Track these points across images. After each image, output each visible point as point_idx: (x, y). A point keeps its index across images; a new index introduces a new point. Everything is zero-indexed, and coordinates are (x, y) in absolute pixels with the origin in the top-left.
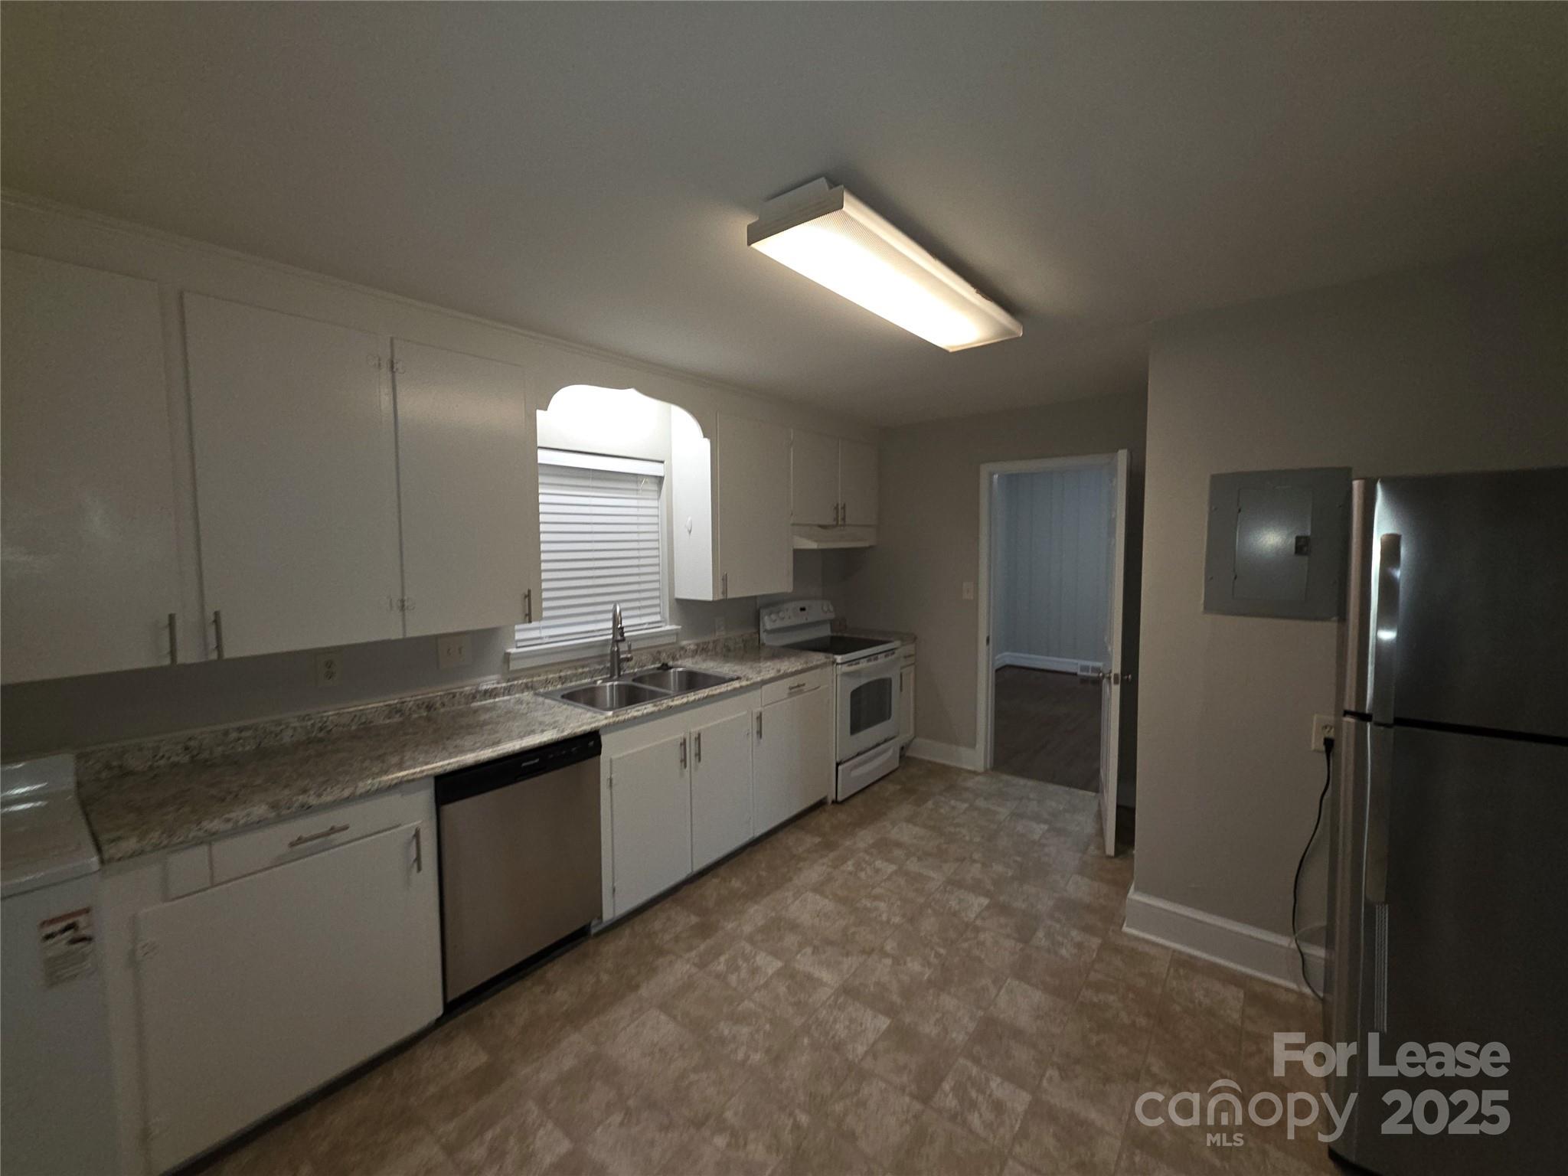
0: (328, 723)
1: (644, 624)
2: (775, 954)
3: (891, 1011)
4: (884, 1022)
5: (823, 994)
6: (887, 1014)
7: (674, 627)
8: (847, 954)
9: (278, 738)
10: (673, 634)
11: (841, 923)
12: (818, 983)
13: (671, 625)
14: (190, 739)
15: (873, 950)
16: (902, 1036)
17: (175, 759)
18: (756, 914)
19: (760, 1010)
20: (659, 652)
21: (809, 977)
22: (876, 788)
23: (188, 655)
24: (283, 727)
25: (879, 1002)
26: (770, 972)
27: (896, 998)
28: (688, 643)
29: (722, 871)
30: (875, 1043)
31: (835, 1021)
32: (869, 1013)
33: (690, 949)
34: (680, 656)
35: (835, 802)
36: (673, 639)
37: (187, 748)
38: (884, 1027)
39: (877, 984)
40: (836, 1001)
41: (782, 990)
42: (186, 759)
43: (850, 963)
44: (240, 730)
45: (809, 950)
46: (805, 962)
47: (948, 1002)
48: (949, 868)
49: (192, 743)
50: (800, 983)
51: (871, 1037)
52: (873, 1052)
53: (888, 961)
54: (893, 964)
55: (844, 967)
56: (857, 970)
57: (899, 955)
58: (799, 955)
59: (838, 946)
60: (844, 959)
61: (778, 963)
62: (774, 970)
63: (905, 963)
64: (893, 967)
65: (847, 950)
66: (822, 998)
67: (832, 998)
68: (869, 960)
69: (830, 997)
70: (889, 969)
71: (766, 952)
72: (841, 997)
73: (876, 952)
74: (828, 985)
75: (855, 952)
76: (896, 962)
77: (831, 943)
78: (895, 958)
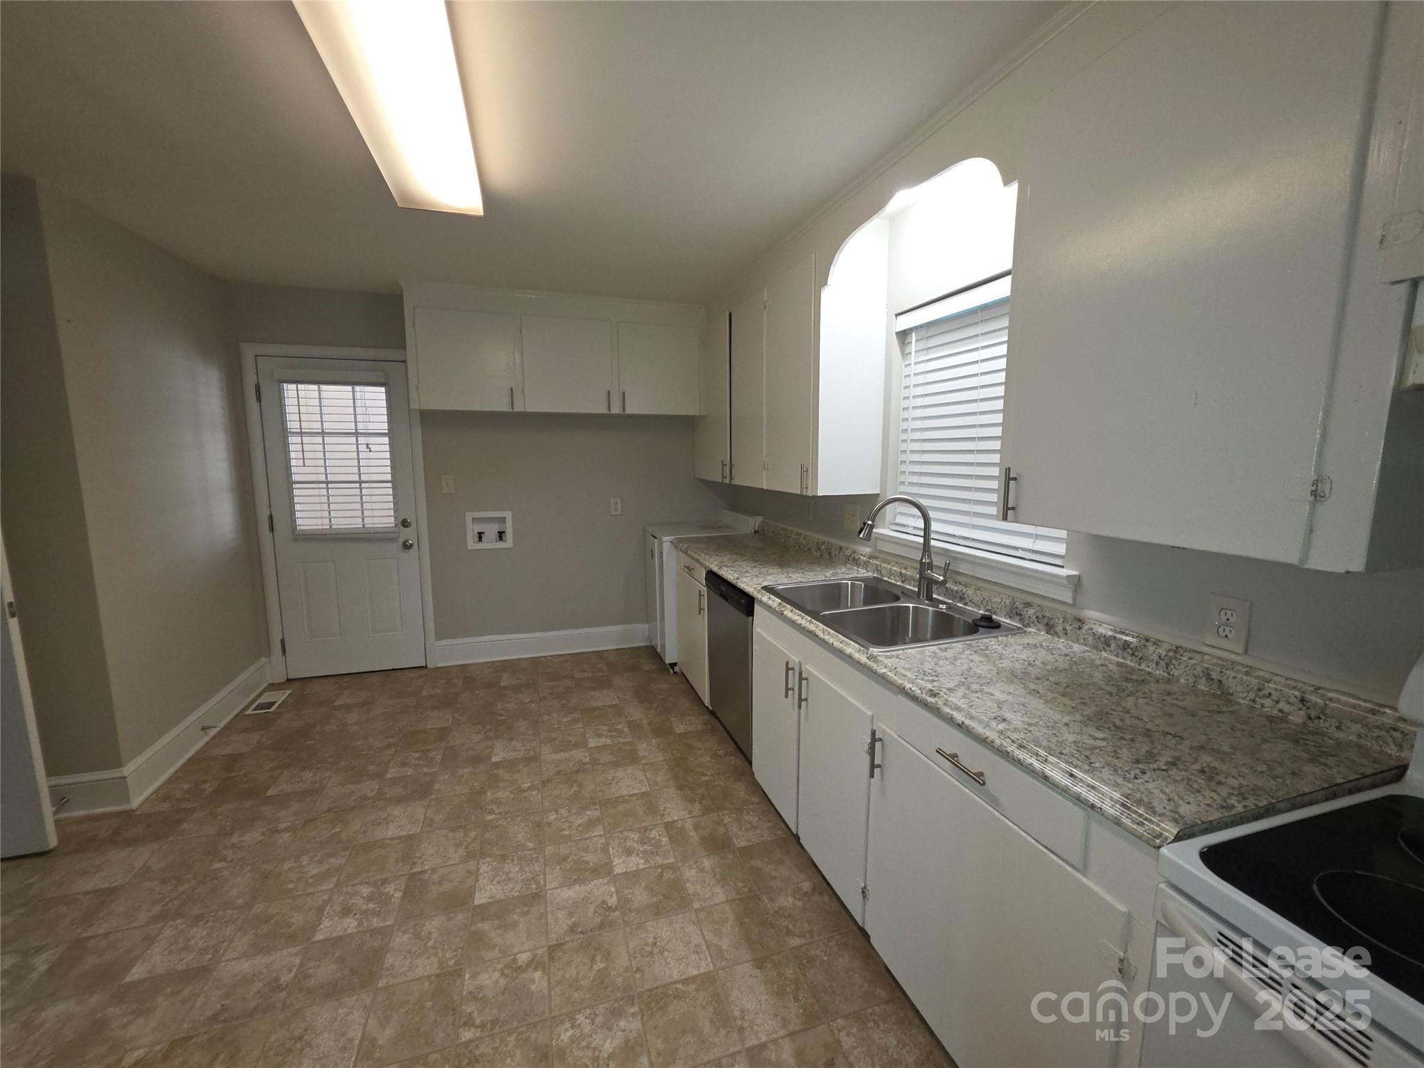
2: (633, 874)
3: (482, 912)
4: (480, 898)
5: (553, 878)
6: (483, 907)
8: (572, 929)
11: (621, 961)
12: (568, 883)
15: (552, 959)
16: (458, 900)
19: (587, 836)
21: (581, 881)
25: (499, 911)
26: (617, 861)
27: (485, 926)
28: (1103, 620)
30: (477, 880)
31: (522, 869)
32: (499, 896)
33: (697, 827)
38: (477, 895)
39: (514, 925)
40: (538, 883)
41: (589, 858)
43: (559, 924)
45: (613, 901)
46: (601, 889)
47: (427, 966)
50: (580, 873)
51: (483, 881)
52: (475, 874)
53: (523, 958)
54: (515, 961)
55: (561, 915)
56: (547, 923)
57: (516, 977)
58: (613, 889)
59: (591, 931)
60: (570, 923)
61: (619, 870)
62: (614, 863)
63: (502, 973)
64: (512, 957)
65: (577, 933)
66: (549, 877)
67: (542, 882)
68: (544, 943)
69: (545, 882)
70: (515, 951)
71: (642, 869)
72: (536, 889)
73: (546, 958)
74: (557, 888)
75: (567, 939)
76: (514, 966)
77: (602, 926)
78: (519, 969)
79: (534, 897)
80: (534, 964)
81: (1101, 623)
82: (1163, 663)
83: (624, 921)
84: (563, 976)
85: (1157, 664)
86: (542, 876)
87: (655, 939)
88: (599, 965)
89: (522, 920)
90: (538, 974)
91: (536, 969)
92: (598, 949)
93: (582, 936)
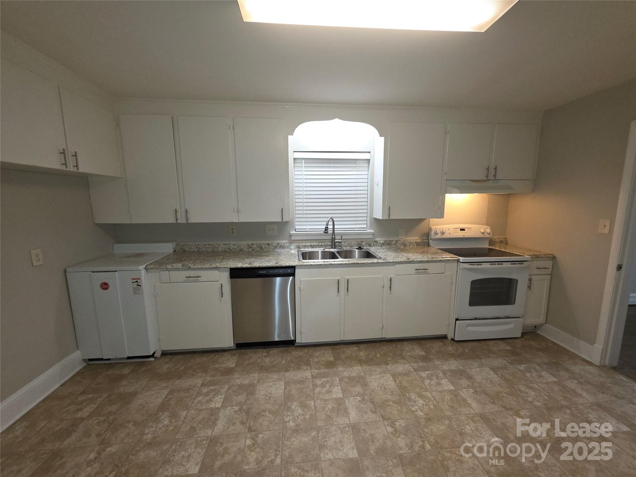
0: (230, 247)
1: (356, 228)
2: (344, 391)
3: (363, 452)
4: (354, 455)
6: (359, 452)
7: (372, 231)
8: (374, 412)
9: (218, 249)
10: (371, 234)
11: (388, 397)
12: (346, 414)
13: (370, 230)
14: (198, 245)
16: (353, 467)
17: (194, 250)
18: (356, 370)
19: (313, 408)
20: (362, 242)
22: (490, 343)
23: (182, 220)
24: (219, 246)
25: (363, 443)
26: (335, 396)
27: (372, 449)
28: (380, 240)
29: (362, 346)
31: (333, 436)
32: (352, 445)
34: (374, 244)
35: (453, 340)
36: (371, 237)
37: (197, 247)
39: (372, 435)
41: (330, 406)
42: (197, 250)
43: (371, 417)
44: (209, 245)
46: (352, 402)
47: (398, 473)
48: (490, 408)
49: (198, 246)
50: (340, 409)
51: (341, 455)
54: (392, 433)
55: (366, 417)
56: (371, 422)
57: (400, 431)
58: (352, 398)
59: (375, 406)
60: (371, 413)
61: (341, 395)
62: (336, 397)
63: (398, 437)
64: (390, 434)
65: (376, 411)
66: (341, 422)
67: (344, 425)
68: (382, 422)
69: (344, 424)
70: (386, 433)
71: (341, 388)
72: (349, 428)
73: (390, 421)
74: (349, 419)
75: (379, 414)
76: (394, 432)
77: (373, 402)
78: (396, 431)
79: (355, 428)
80: (392, 425)
81: (381, 240)
82: (395, 244)
83: (369, 395)
84: (397, 415)
85: (394, 245)
86: (340, 426)
87: (378, 387)
88: (391, 403)
89: (369, 432)
90: (397, 423)
91: (395, 424)
92: (384, 404)
93: (377, 409)
